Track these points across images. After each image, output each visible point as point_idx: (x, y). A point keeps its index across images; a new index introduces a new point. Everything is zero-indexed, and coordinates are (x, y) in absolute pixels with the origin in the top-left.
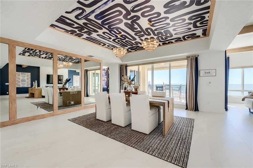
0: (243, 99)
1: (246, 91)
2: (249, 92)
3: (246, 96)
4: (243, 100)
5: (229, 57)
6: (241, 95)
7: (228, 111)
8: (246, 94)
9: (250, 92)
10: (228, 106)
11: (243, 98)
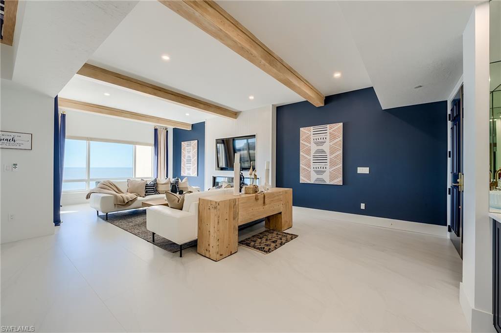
0: (88, 195)
1: (92, 180)
2: (96, 182)
3: (93, 190)
4: (88, 197)
5: (65, 115)
6: (84, 188)
7: (61, 224)
8: (93, 186)
9: (99, 182)
10: (61, 212)
11: (88, 192)
